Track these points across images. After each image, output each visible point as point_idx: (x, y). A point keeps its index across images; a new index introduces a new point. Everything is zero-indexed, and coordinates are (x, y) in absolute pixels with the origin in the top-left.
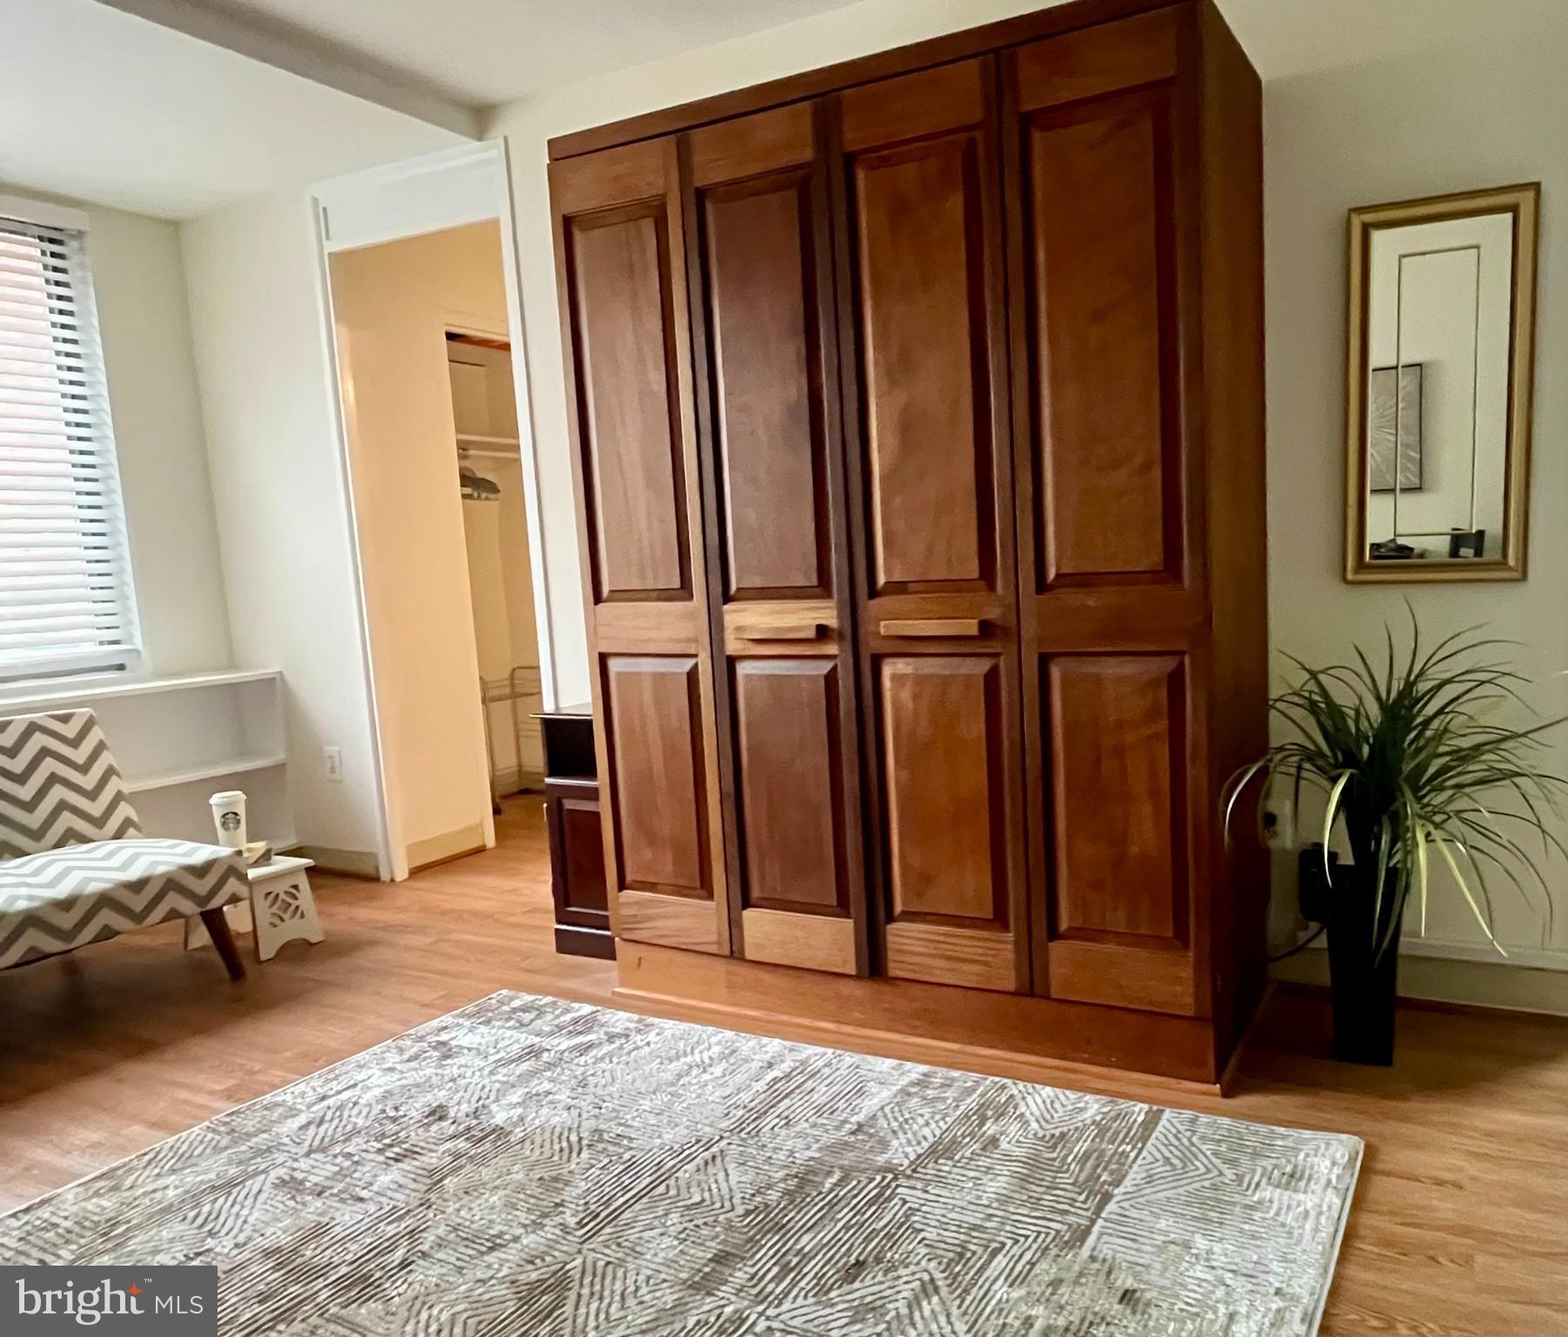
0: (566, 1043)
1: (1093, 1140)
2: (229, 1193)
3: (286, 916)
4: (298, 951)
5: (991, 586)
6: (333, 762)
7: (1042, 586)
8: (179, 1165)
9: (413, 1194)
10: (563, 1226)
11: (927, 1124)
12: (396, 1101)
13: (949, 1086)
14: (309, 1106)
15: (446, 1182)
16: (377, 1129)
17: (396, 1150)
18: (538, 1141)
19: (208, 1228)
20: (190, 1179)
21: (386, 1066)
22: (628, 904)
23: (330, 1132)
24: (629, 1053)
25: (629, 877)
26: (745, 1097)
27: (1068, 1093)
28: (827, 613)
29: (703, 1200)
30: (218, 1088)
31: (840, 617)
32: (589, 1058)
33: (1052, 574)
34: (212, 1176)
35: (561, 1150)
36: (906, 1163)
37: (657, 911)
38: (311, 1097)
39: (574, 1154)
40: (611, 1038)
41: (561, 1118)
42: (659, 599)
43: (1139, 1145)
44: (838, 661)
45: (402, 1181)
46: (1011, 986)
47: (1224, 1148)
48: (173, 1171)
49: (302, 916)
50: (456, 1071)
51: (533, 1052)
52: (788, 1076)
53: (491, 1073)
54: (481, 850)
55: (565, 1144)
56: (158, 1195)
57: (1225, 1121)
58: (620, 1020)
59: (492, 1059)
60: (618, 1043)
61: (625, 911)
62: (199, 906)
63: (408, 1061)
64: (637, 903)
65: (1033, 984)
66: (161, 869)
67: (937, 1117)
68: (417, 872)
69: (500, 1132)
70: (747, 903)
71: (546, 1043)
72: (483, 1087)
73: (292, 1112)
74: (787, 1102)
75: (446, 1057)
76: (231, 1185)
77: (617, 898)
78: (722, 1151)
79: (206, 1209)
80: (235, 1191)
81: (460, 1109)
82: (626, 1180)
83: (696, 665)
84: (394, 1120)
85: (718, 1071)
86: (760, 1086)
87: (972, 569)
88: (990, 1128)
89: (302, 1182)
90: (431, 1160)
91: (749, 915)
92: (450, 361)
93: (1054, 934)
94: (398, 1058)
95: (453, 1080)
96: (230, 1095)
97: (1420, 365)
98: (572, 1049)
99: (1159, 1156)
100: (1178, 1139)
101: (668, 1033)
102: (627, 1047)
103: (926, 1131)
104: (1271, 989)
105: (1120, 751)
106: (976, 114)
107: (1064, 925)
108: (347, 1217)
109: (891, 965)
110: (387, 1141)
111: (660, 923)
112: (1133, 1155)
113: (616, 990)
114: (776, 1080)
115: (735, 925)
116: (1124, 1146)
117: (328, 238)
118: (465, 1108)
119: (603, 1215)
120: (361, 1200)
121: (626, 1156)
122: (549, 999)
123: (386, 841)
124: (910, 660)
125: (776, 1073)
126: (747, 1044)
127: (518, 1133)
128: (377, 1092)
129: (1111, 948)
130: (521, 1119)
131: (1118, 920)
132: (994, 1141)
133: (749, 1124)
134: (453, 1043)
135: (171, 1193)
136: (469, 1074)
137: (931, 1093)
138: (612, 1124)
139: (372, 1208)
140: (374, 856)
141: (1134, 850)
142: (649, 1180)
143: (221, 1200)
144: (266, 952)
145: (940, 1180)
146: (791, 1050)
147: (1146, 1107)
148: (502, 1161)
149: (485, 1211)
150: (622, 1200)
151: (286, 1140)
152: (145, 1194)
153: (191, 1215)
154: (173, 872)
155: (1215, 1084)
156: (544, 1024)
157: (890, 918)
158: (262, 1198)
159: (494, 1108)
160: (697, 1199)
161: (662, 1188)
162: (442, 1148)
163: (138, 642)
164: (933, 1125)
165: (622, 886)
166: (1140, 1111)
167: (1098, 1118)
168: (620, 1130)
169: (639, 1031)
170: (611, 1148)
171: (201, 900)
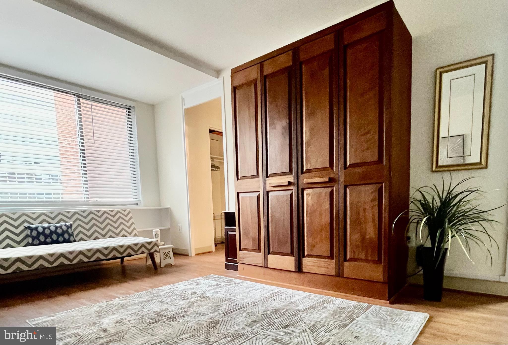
0: (225, 284)
1: (352, 309)
2: (148, 302)
3: (167, 258)
4: (170, 266)
5: (332, 169)
6: (180, 228)
7: (345, 167)
8: (139, 297)
9: (187, 306)
10: (219, 314)
11: (309, 303)
12: (186, 290)
13: (316, 297)
14: (167, 290)
15: (194, 304)
16: (181, 294)
17: (184, 298)
18: (216, 299)
19: (143, 307)
20: (141, 299)
21: (185, 285)
22: (241, 254)
23: (171, 294)
24: (239, 286)
25: (242, 247)
26: (265, 295)
27: (347, 300)
28: (291, 178)
29: (252, 312)
30: (149, 286)
31: (294, 179)
32: (230, 287)
33: (348, 164)
34: (145, 299)
35: (221, 301)
36: (303, 309)
37: (248, 255)
38: (168, 288)
39: (224, 302)
40: (235, 284)
41: (221, 296)
42: (251, 178)
43: (365, 311)
44: (293, 191)
45: (185, 303)
46: (333, 273)
47: (388, 313)
48: (138, 298)
49: (171, 258)
50: (200, 287)
51: (217, 285)
52: (276, 293)
53: (207, 287)
54: (211, 252)
55: (222, 300)
56: (134, 301)
57: (390, 308)
58: (238, 281)
59: (208, 285)
60: (237, 284)
61: (240, 256)
62: (149, 251)
63: (190, 284)
64: (244, 254)
65: (339, 274)
66: (141, 242)
67: (312, 302)
68: (196, 255)
69: (207, 297)
70: (269, 253)
71: (220, 283)
72: (205, 290)
73: (164, 291)
74: (275, 297)
75: (197, 284)
76: (149, 301)
77: (239, 252)
78: (258, 304)
79: (143, 304)
80: (149, 302)
81: (199, 293)
82: (235, 307)
83: (259, 194)
84: (185, 293)
85: (259, 291)
86: (269, 294)
87: (328, 165)
88: (325, 305)
89: (164, 302)
90: (192, 300)
91: (270, 256)
92: (210, 139)
93: (345, 260)
94: (188, 284)
95: (199, 288)
96: (151, 287)
97: (464, 135)
98: (226, 285)
99: (369, 313)
100: (376, 311)
101: (249, 284)
102: (239, 285)
103: (308, 304)
104: (407, 284)
105: (365, 210)
106: (333, 47)
107: (348, 257)
108: (172, 308)
109: (303, 268)
110: (183, 297)
111: (248, 259)
112: (363, 313)
113: (238, 276)
114: (273, 293)
115: (266, 259)
116: (361, 311)
117: (184, 105)
118: (201, 292)
119: (228, 312)
120: (176, 305)
121: (235, 303)
122: (222, 276)
123: (190, 247)
124: (311, 189)
125: (273, 292)
126: (267, 286)
127: (212, 297)
128: (182, 289)
129: (360, 263)
130: (213, 295)
131: (362, 256)
132: (326, 307)
133: (265, 300)
134: (200, 282)
135: (137, 301)
136: (202, 287)
137: (311, 298)
138: (233, 298)
139: (178, 307)
140: (187, 250)
141: (367, 237)
142: (240, 307)
143: (147, 303)
144: (162, 265)
145: (311, 313)
146: (277, 288)
147: (368, 304)
148: (207, 302)
149: (202, 309)
150: (233, 310)
151: (161, 295)
152: (131, 301)
153: (140, 305)
154: (144, 243)
155: (388, 301)
156: (221, 280)
157: (304, 257)
158: (155, 304)
159: (207, 293)
160: (251, 311)
161: (243, 309)
162: (194, 299)
163: (141, 199)
164: (311, 303)
165: (240, 250)
166: (366, 305)
167: (354, 305)
168: (235, 299)
169: (242, 283)
170: (232, 301)
171: (149, 250)
